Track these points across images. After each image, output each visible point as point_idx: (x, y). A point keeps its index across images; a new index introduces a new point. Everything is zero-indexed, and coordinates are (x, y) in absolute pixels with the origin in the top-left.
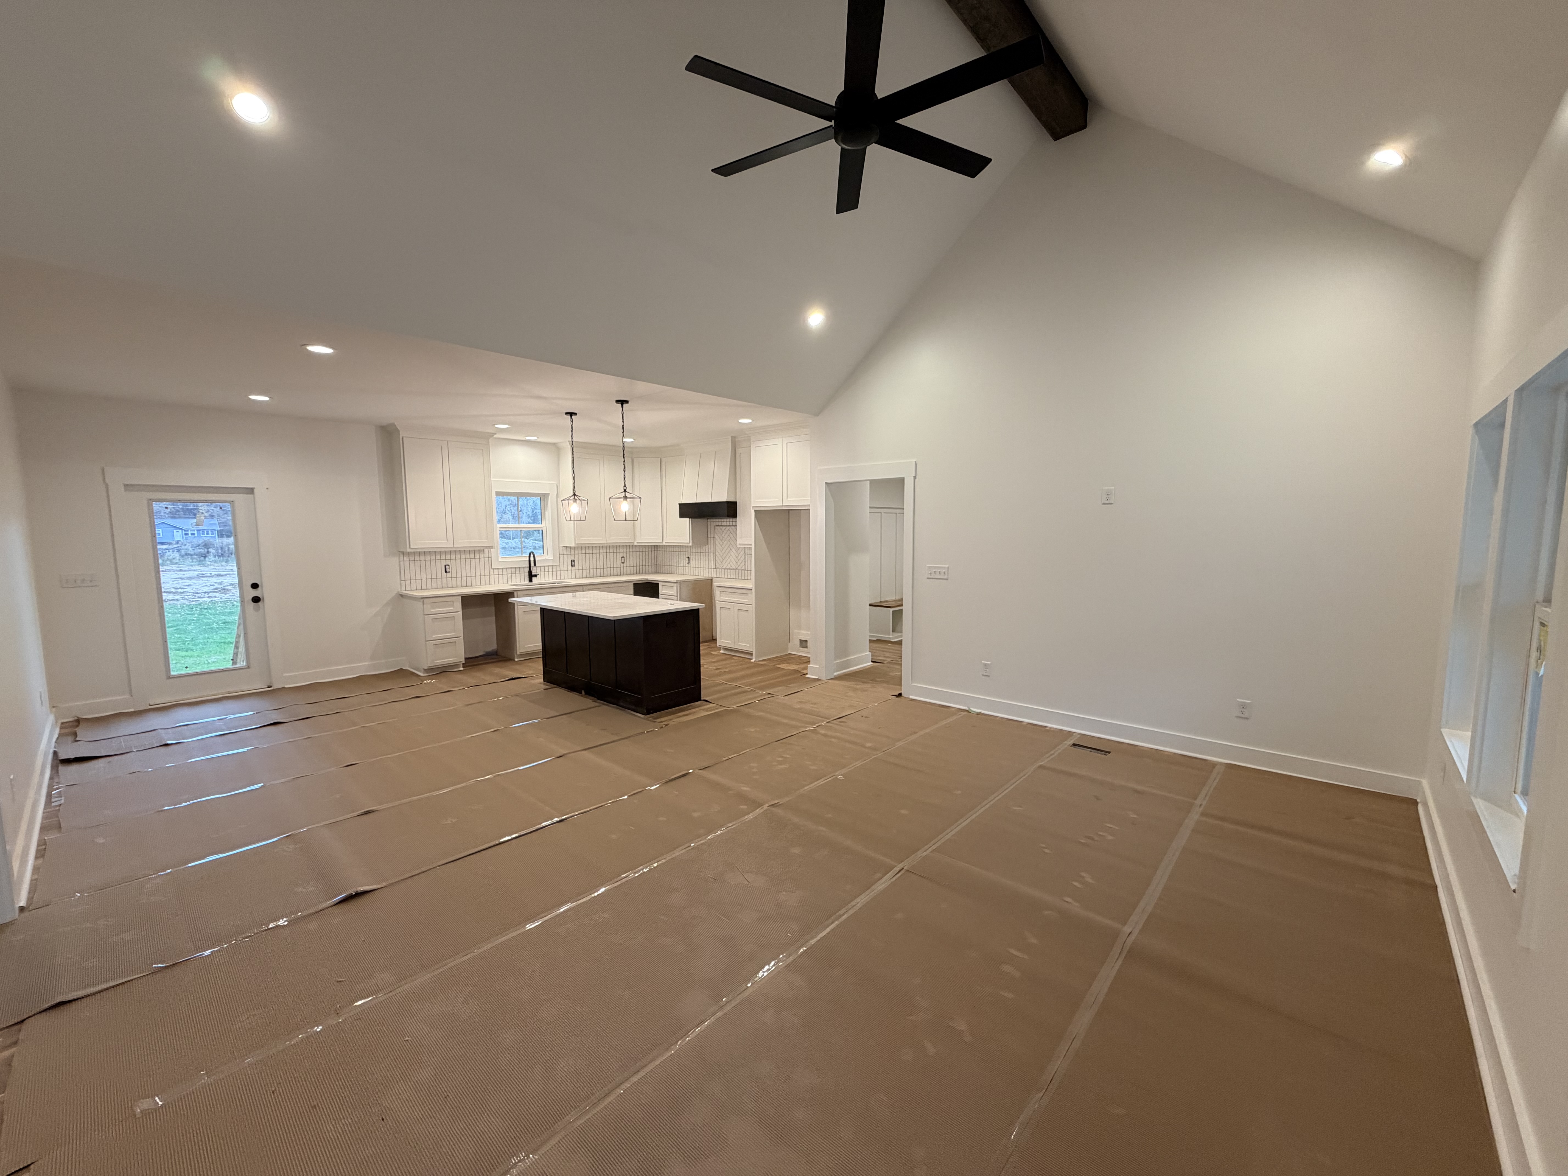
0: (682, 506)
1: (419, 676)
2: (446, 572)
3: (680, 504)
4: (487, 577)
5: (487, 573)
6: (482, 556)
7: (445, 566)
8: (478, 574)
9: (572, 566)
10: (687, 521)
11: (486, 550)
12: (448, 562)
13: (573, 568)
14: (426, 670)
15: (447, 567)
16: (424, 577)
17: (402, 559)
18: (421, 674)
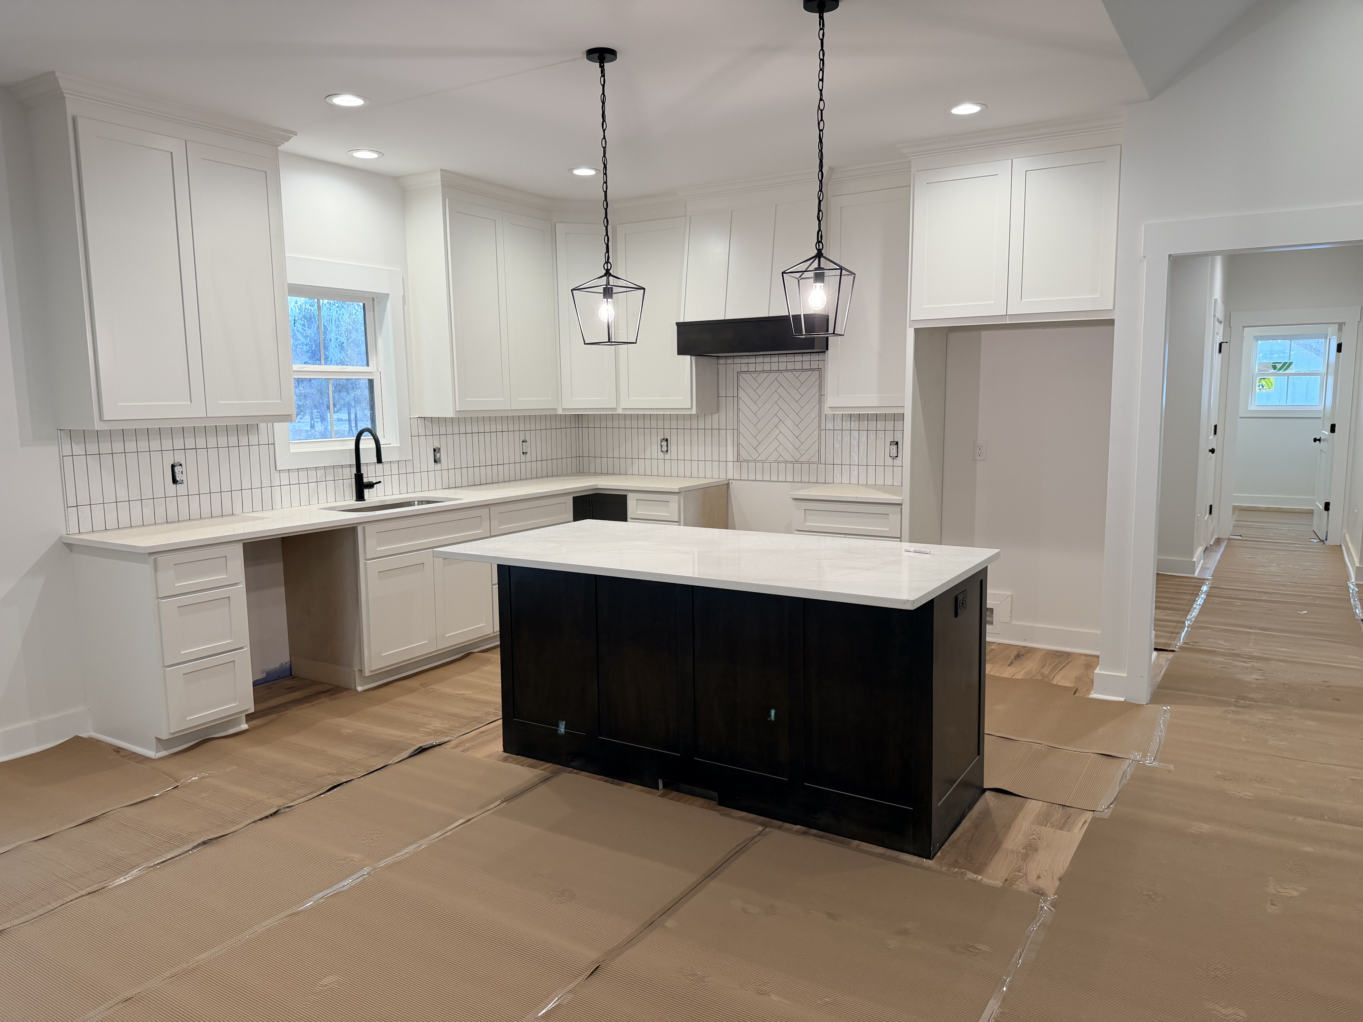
0: (683, 328)
1: (145, 759)
2: (175, 481)
3: (677, 324)
4: (267, 491)
5: (266, 483)
6: (253, 440)
7: (173, 466)
8: (246, 485)
9: (435, 461)
10: (687, 359)
11: (262, 426)
12: (179, 458)
13: (438, 466)
14: (161, 743)
15: (177, 469)
16: (122, 495)
17: (67, 450)
18: (151, 754)
